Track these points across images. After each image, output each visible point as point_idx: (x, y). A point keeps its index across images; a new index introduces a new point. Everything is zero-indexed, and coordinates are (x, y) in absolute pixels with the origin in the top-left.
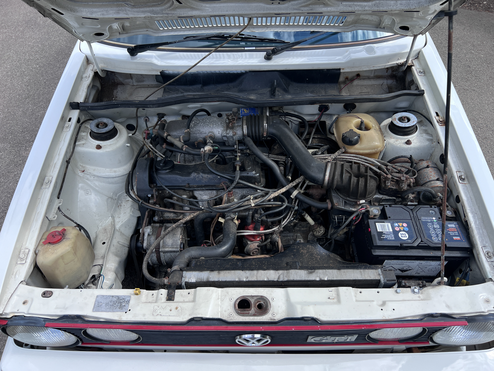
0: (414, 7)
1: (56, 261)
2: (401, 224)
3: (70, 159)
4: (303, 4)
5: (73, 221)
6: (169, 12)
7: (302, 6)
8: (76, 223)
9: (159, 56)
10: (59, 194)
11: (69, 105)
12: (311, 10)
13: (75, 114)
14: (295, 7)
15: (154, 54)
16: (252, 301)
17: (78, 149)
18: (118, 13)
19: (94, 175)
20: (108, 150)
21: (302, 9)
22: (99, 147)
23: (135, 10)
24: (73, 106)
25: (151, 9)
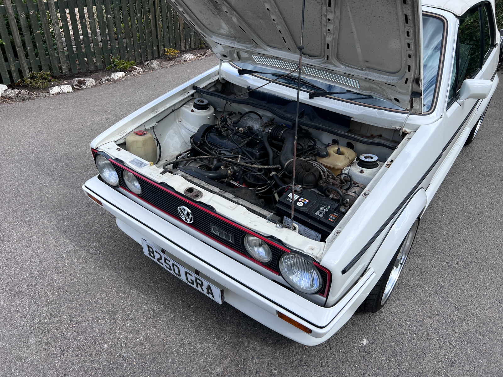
0: (390, 82)
1: (133, 142)
2: (305, 199)
3: (175, 110)
4: (322, 62)
5: (156, 136)
6: (254, 49)
7: (321, 63)
8: (157, 138)
9: (254, 80)
10: (159, 122)
11: (192, 86)
12: (327, 67)
13: (193, 91)
14: (318, 63)
15: (251, 78)
16: (195, 191)
17: (183, 108)
18: (231, 44)
19: (184, 126)
20: (196, 114)
21: (322, 65)
22: (193, 111)
23: (239, 44)
24: (194, 87)
25: (246, 45)
